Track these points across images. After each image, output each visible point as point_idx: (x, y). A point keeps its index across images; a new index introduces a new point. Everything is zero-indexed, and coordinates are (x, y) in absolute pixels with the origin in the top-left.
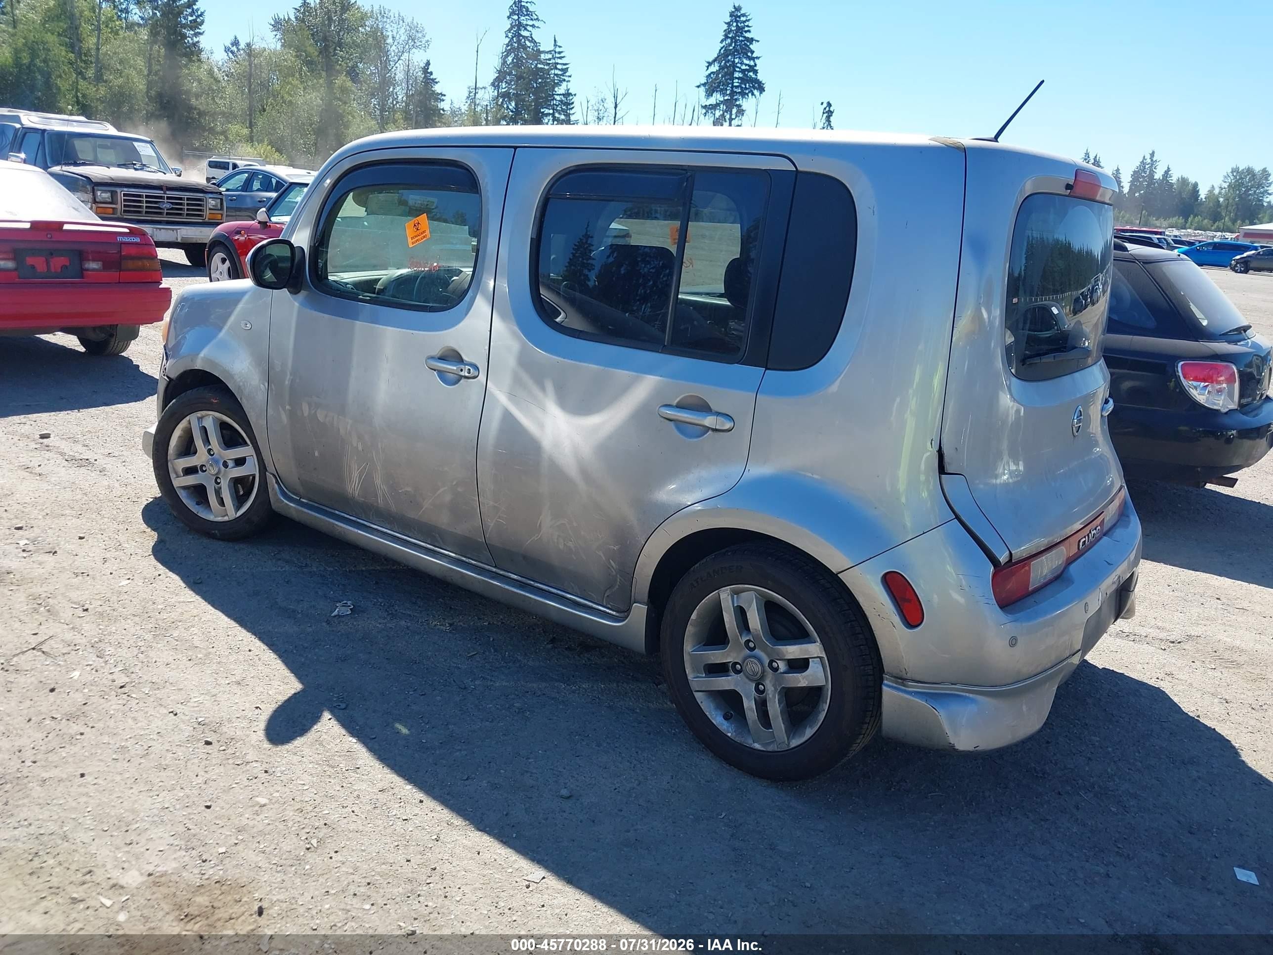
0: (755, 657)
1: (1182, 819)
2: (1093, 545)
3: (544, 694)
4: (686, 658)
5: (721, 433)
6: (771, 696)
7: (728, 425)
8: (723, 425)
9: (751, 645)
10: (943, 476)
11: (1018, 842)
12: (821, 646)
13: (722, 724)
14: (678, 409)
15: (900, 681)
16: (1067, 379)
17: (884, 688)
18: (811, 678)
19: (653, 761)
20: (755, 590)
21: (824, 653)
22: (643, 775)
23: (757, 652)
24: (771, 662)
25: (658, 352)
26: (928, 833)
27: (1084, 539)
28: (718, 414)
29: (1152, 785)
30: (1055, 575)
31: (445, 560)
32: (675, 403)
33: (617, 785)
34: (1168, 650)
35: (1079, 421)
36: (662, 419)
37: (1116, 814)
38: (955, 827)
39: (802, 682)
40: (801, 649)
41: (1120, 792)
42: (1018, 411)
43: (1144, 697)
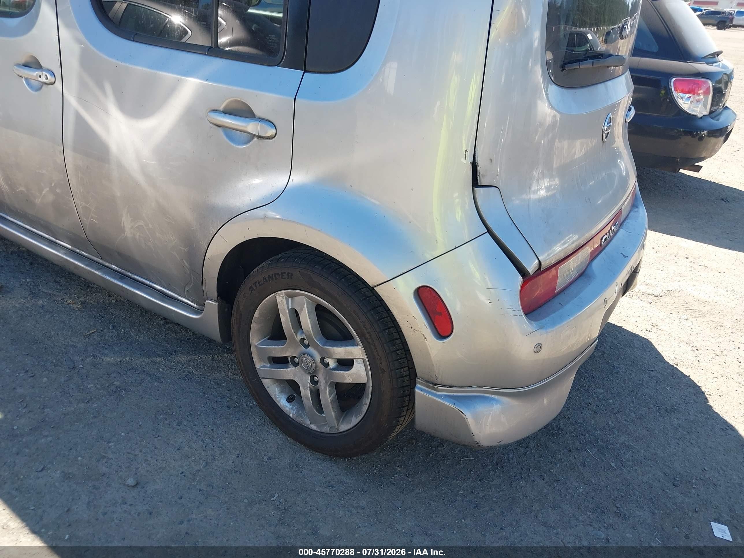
0: (308, 354)
1: (667, 471)
2: (612, 239)
3: (144, 371)
4: (253, 350)
5: (265, 140)
6: (323, 388)
7: (271, 132)
8: (266, 133)
9: (306, 342)
10: (477, 189)
11: (534, 508)
12: (363, 349)
13: (286, 406)
14: (224, 115)
15: (431, 385)
16: (601, 87)
17: (417, 390)
18: (355, 376)
19: (225, 439)
20: (305, 295)
21: (365, 355)
22: (212, 455)
23: (311, 349)
24: (322, 359)
25: (205, 54)
26: (457, 503)
27: (606, 236)
28: (262, 120)
29: (643, 436)
30: (580, 273)
31: (62, 251)
32: (221, 108)
33: (186, 468)
34: (653, 303)
35: (609, 128)
36: (211, 125)
37: (615, 470)
38: (481, 495)
39: (347, 378)
40: (346, 351)
41: (618, 445)
42: (555, 116)
43: (637, 348)
